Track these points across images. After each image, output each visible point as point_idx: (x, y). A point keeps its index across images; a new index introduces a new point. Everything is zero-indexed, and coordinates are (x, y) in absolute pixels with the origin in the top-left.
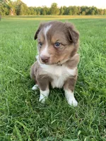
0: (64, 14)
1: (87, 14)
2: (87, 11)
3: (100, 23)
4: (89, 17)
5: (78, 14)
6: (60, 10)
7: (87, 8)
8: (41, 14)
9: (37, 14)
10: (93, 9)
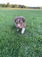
0: (13, 7)
10: (23, 6)
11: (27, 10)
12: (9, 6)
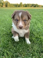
0: (25, 7)
1: (34, 7)
2: (34, 6)
3: (39, 11)
4: (35, 8)
5: (31, 7)
6: (24, 5)
7: (34, 4)
8: (16, 7)
9: (14, 6)
10: (36, 5)
11: (40, 10)
12: (22, 6)
